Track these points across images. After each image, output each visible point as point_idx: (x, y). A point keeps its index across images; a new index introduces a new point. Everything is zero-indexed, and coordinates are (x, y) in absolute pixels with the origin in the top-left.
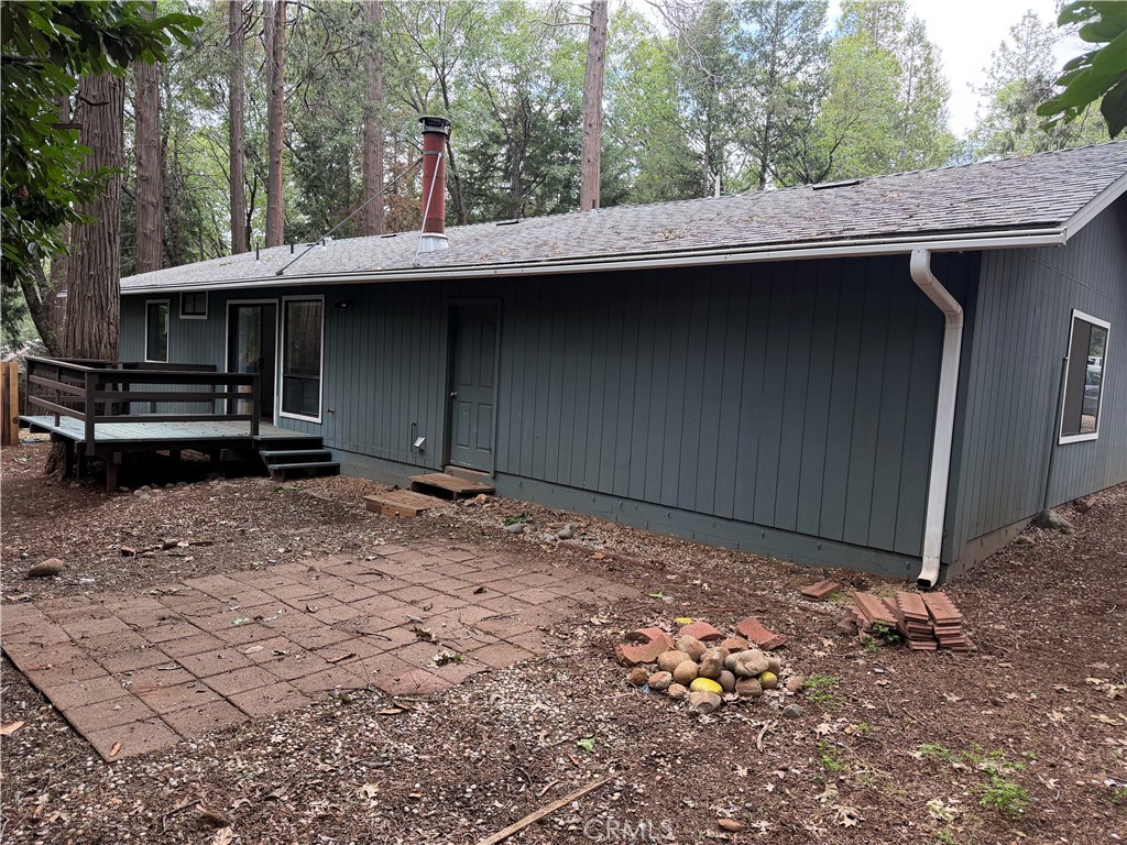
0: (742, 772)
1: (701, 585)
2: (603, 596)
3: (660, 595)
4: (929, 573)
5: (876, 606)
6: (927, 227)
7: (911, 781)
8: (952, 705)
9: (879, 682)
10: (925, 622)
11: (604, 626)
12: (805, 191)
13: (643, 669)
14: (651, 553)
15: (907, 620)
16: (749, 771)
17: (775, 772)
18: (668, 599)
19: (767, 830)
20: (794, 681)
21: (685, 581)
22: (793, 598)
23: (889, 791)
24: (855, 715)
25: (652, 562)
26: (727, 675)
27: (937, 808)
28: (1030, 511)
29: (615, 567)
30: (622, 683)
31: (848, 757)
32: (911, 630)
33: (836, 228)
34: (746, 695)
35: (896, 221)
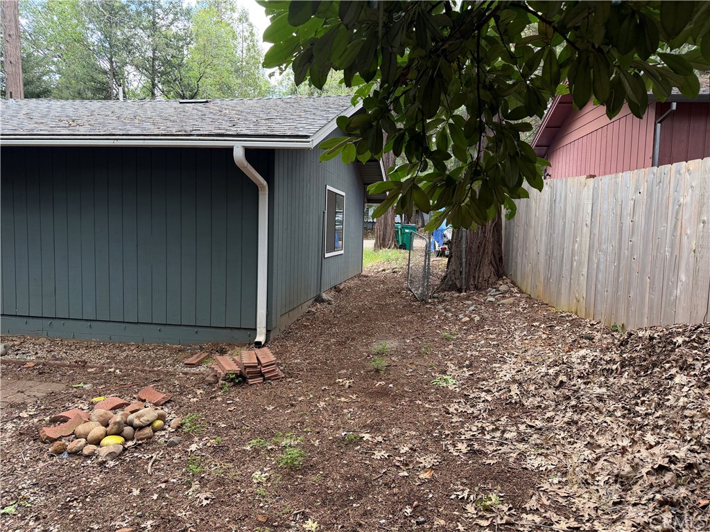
0: (136, 492)
1: (115, 371)
2: (33, 394)
3: (81, 385)
4: (261, 338)
5: (228, 364)
6: (242, 133)
7: (244, 465)
8: (270, 412)
9: (229, 409)
10: (255, 367)
11: (32, 417)
12: (175, 104)
13: (63, 441)
14: (76, 355)
15: (246, 367)
16: (141, 491)
17: (159, 486)
18: (87, 387)
19: (151, 526)
20: (175, 422)
21: (102, 371)
22: (180, 368)
23: (231, 475)
24: (214, 433)
25: (76, 362)
26: (128, 430)
27: (257, 476)
28: (313, 295)
29: (43, 371)
30: (45, 455)
31: (207, 461)
32: (248, 373)
33: (189, 129)
34: (142, 439)
35: (226, 127)
